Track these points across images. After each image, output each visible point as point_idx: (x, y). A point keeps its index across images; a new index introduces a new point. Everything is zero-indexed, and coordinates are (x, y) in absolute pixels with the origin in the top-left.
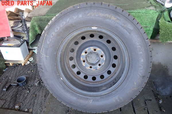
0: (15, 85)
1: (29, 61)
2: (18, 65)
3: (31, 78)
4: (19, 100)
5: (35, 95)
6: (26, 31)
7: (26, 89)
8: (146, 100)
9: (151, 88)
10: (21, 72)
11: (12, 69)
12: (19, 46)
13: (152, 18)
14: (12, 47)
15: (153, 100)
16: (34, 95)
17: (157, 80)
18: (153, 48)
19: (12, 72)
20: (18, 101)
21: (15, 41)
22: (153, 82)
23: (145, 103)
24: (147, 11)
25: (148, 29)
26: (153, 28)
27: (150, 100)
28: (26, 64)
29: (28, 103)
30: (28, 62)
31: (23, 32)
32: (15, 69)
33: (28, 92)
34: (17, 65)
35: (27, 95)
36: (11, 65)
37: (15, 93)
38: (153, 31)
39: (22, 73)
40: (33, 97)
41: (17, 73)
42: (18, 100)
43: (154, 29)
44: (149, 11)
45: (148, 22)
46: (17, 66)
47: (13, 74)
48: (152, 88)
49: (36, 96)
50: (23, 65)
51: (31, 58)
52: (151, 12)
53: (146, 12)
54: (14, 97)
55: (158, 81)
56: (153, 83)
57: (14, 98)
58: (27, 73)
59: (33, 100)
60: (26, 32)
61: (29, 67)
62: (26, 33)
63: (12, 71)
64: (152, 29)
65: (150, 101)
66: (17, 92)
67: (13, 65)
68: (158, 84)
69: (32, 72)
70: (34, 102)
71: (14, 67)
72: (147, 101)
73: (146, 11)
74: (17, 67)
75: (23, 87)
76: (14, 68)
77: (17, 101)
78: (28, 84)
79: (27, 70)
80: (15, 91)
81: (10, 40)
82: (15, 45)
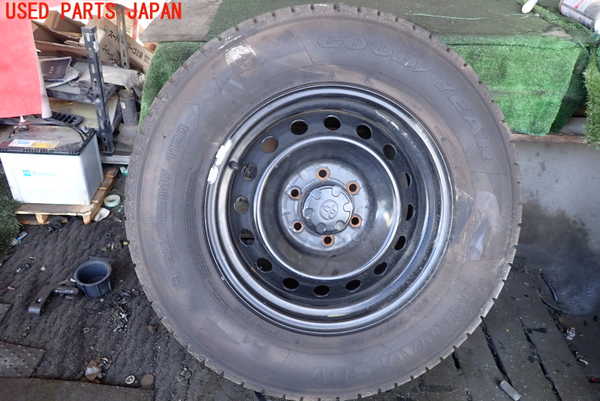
0: (72, 292)
1: (107, 208)
2: (66, 221)
3: (125, 267)
4: (94, 346)
5: (154, 325)
6: (97, 96)
7: (112, 306)
8: (530, 331)
9: (538, 291)
10: (84, 246)
11: (46, 237)
12: (76, 151)
13: (562, 67)
14: (51, 152)
15: (550, 330)
16: (150, 328)
17: (553, 268)
18: (546, 164)
19: (49, 247)
20: (91, 351)
21: (56, 134)
22: (542, 274)
23: (529, 340)
24: (547, 43)
25: (546, 99)
26: (561, 98)
27: (542, 330)
28: (96, 219)
29: (132, 356)
30: (105, 213)
31: (88, 101)
32: (57, 236)
33: (123, 316)
34: (62, 222)
35: (123, 328)
36: (40, 220)
37: (76, 320)
38: (562, 105)
39: (88, 251)
40: (148, 332)
41: (69, 252)
42: (92, 348)
43: (563, 101)
44: (551, 42)
45: (549, 78)
46: (63, 224)
47: (54, 255)
48: (540, 291)
49: (157, 330)
50: (86, 220)
51: (111, 197)
52: (559, 46)
53: (543, 46)
54: (74, 335)
55: (557, 270)
56: (539, 277)
57: (76, 340)
58: (105, 249)
59: (148, 346)
60: (98, 101)
61: (110, 228)
62: (99, 105)
63: (45, 244)
64: (557, 100)
65: (541, 334)
66: (81, 318)
67: (48, 223)
68: (555, 279)
69: (123, 246)
70: (155, 352)
71: (54, 229)
72: (534, 332)
73: (542, 42)
74: (65, 229)
75: (102, 300)
76: (54, 234)
77: (87, 350)
78: (115, 290)
79: (103, 239)
80: (73, 315)
81: (38, 130)
82: (62, 147)
